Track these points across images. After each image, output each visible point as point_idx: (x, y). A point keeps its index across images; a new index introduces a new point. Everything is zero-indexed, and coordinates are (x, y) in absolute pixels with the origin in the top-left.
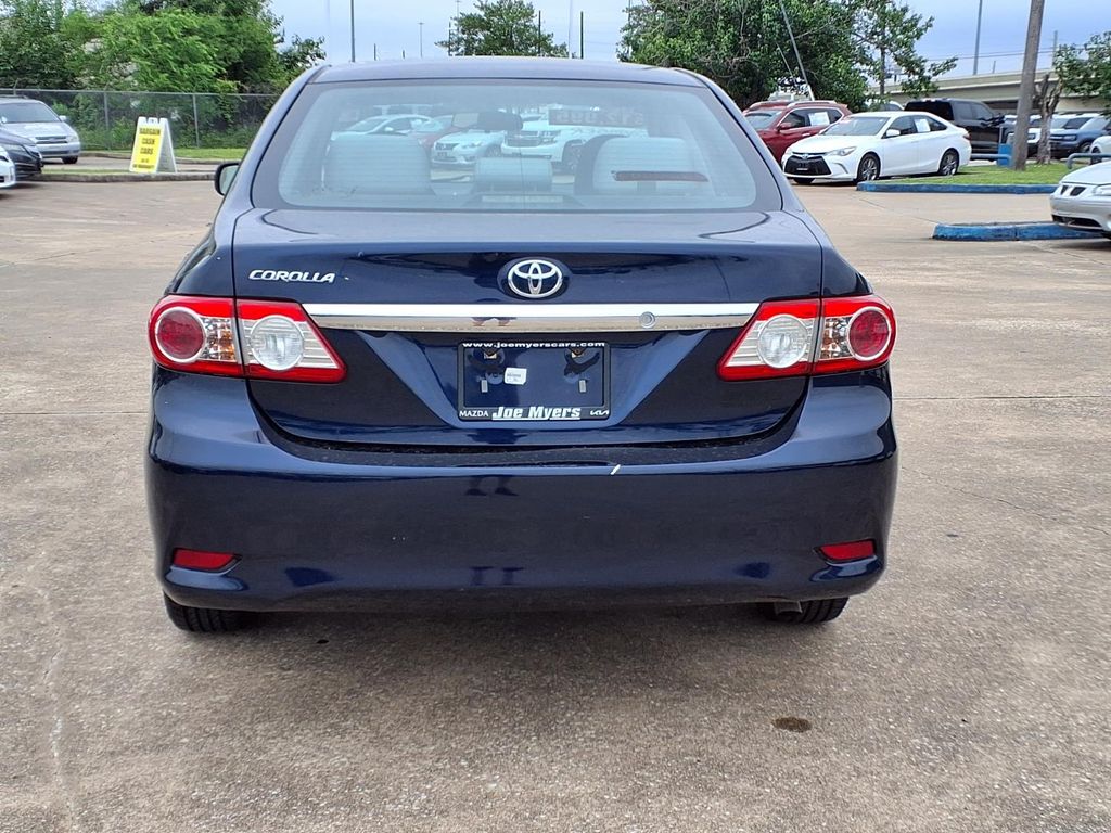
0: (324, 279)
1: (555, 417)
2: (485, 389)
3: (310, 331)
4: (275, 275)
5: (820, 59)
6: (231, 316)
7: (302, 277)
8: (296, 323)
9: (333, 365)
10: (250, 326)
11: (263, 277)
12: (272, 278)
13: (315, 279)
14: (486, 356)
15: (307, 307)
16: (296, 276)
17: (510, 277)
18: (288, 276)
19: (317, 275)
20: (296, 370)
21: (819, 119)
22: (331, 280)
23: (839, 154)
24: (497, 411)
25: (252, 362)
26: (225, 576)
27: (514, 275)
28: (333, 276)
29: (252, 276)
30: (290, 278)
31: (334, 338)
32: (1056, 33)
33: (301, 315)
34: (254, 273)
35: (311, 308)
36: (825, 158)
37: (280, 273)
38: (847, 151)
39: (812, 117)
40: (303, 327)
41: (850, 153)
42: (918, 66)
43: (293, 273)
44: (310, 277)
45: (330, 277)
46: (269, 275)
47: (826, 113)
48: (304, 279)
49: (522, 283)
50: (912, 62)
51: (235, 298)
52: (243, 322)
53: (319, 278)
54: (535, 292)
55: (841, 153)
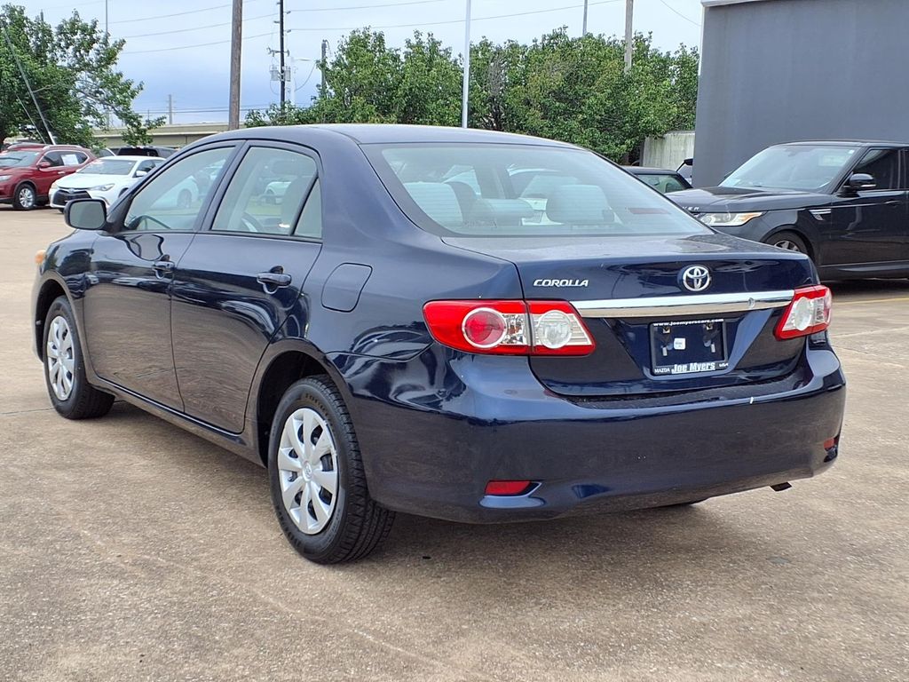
0: (582, 284)
1: (703, 370)
2: (665, 354)
3: (575, 319)
4: (551, 283)
5: (54, 110)
6: (524, 313)
7: (569, 283)
8: (567, 315)
9: (589, 342)
10: (538, 319)
11: (543, 284)
12: (549, 284)
13: (576, 284)
14: (664, 332)
15: (573, 303)
16: (564, 283)
17: (684, 278)
18: (559, 283)
19: (577, 281)
20: (565, 347)
21: (70, 160)
22: (586, 285)
23: (101, 189)
24: (673, 368)
25: (538, 344)
26: (529, 497)
27: (687, 278)
28: (587, 281)
29: (535, 284)
30: (561, 284)
31: (590, 323)
32: (170, 96)
33: (569, 309)
34: (537, 282)
35: (577, 305)
36: (89, 192)
37: (554, 281)
38: (107, 187)
39: (64, 158)
40: (572, 318)
41: (110, 188)
42: (135, 120)
43: (562, 281)
44: (574, 283)
45: (585, 283)
46: (547, 283)
47: (74, 155)
48: (570, 285)
49: (690, 281)
50: (131, 118)
51: (523, 299)
52: (533, 316)
53: (579, 283)
54: (698, 287)
55: (102, 188)
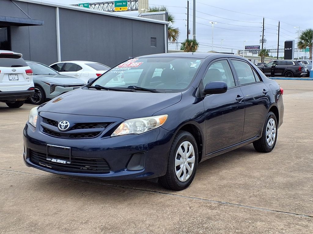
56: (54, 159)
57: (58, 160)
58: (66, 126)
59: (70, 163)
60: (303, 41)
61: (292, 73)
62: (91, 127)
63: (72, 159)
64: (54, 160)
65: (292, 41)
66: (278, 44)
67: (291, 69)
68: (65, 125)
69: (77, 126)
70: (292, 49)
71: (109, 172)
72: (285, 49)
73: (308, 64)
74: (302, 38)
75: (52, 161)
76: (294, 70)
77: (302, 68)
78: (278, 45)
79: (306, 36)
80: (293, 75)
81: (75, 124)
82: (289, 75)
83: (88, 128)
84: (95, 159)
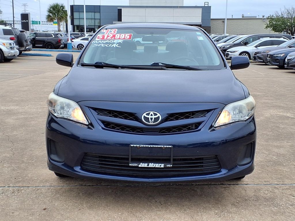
56: (143, 163)
57: (150, 164)
58: (156, 119)
59: (171, 166)
60: (51, 14)
61: (52, 45)
62: (187, 117)
63: (174, 160)
64: (143, 165)
65: (28, 14)
66: (13, 15)
67: (51, 41)
68: (153, 117)
69: (171, 117)
70: (28, 21)
71: (220, 171)
72: (22, 21)
73: (63, 36)
74: (50, 11)
75: (140, 166)
76: (54, 42)
77: (60, 40)
78: (14, 17)
79: (54, 9)
80: (53, 47)
81: (167, 115)
82: (49, 47)
83: (184, 119)
84: (203, 157)
